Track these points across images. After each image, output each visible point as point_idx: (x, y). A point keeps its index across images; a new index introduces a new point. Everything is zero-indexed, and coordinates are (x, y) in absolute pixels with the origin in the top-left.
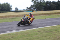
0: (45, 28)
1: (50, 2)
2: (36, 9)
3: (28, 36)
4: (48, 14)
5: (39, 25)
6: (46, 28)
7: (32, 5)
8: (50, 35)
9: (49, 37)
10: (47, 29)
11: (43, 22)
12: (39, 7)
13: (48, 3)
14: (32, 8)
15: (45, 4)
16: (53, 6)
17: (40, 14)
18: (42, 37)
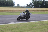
4: (44, 11)
6: (44, 21)
7: (31, 3)
9: (47, 28)
11: (41, 17)
12: (36, 5)
13: (44, 2)
15: (41, 3)
17: (37, 11)
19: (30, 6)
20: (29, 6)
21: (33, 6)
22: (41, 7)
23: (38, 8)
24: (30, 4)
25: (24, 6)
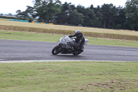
0: (54, 63)
1: (73, 6)
2: (38, 17)
3: (14, 76)
4: (64, 33)
5: (41, 55)
7: (29, 7)
8: (63, 79)
10: (58, 65)
12: (45, 14)
14: (29, 14)
15: (59, 10)
16: (77, 16)
17: (45, 31)
18: (47, 82)
19: (27, 15)
20: (22, 16)
21: (34, 16)
22: (58, 22)
23: (48, 22)
24: (27, 11)
25: (10, 14)
